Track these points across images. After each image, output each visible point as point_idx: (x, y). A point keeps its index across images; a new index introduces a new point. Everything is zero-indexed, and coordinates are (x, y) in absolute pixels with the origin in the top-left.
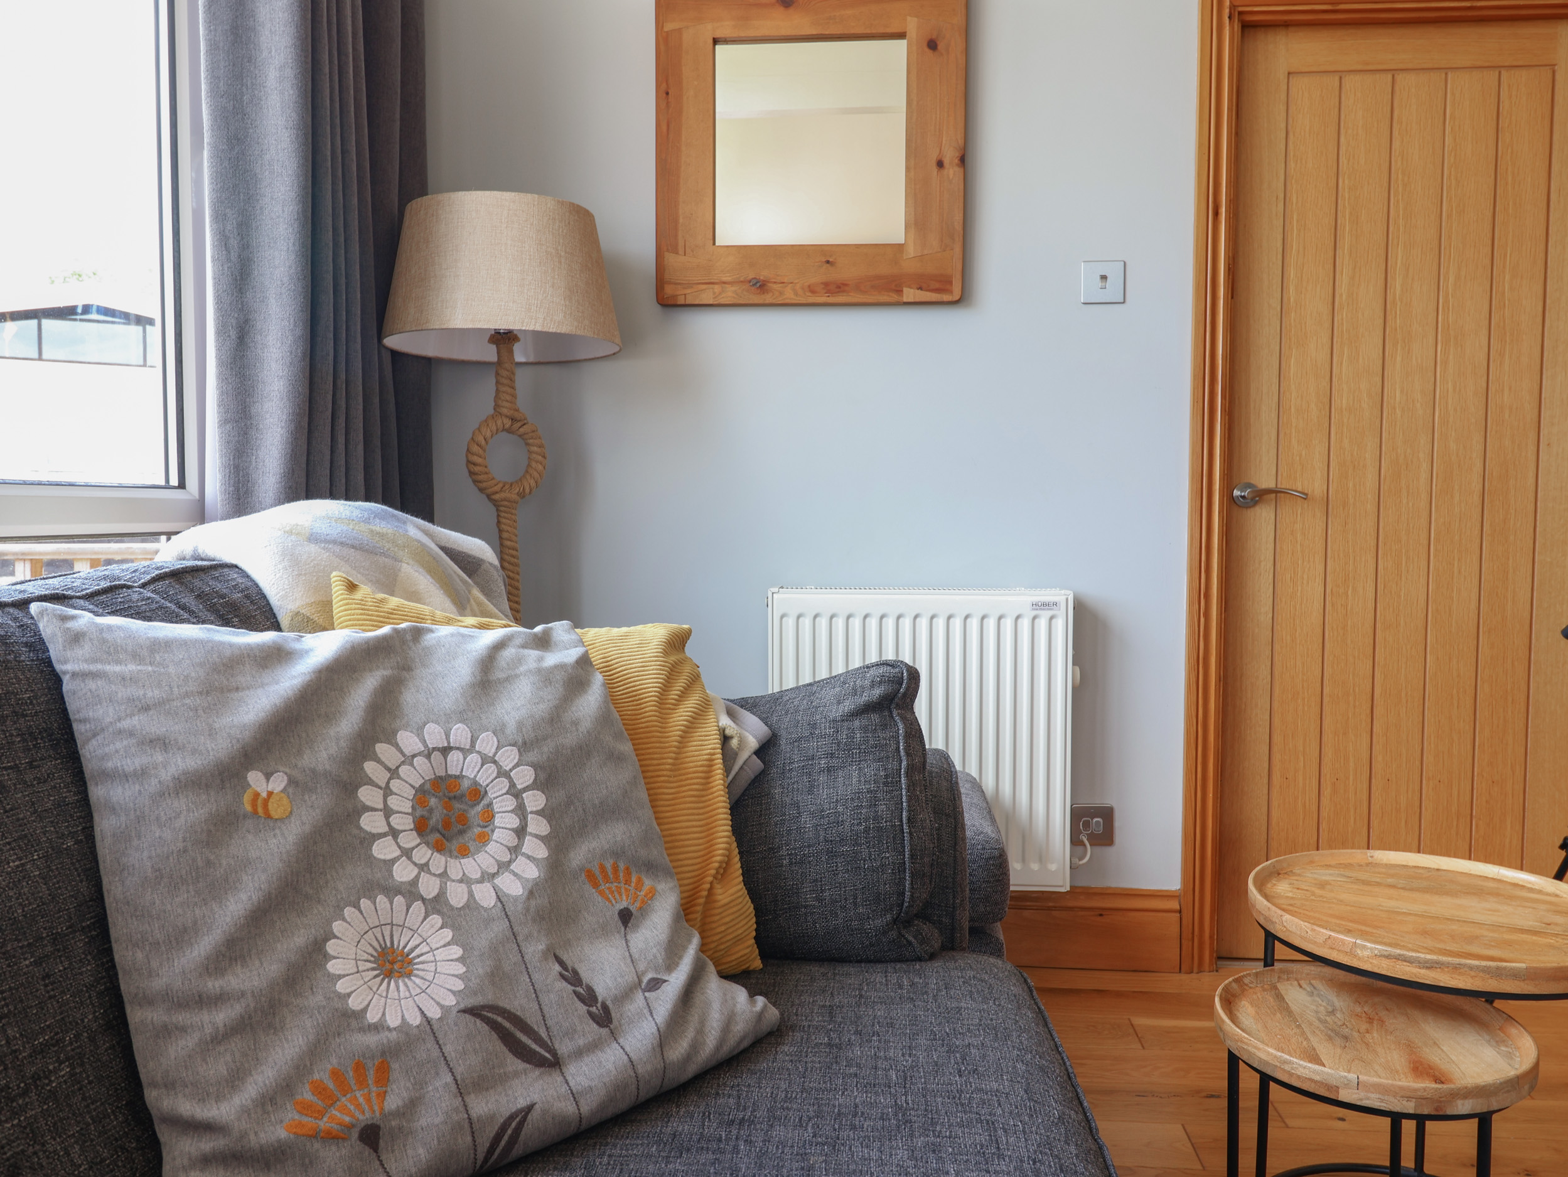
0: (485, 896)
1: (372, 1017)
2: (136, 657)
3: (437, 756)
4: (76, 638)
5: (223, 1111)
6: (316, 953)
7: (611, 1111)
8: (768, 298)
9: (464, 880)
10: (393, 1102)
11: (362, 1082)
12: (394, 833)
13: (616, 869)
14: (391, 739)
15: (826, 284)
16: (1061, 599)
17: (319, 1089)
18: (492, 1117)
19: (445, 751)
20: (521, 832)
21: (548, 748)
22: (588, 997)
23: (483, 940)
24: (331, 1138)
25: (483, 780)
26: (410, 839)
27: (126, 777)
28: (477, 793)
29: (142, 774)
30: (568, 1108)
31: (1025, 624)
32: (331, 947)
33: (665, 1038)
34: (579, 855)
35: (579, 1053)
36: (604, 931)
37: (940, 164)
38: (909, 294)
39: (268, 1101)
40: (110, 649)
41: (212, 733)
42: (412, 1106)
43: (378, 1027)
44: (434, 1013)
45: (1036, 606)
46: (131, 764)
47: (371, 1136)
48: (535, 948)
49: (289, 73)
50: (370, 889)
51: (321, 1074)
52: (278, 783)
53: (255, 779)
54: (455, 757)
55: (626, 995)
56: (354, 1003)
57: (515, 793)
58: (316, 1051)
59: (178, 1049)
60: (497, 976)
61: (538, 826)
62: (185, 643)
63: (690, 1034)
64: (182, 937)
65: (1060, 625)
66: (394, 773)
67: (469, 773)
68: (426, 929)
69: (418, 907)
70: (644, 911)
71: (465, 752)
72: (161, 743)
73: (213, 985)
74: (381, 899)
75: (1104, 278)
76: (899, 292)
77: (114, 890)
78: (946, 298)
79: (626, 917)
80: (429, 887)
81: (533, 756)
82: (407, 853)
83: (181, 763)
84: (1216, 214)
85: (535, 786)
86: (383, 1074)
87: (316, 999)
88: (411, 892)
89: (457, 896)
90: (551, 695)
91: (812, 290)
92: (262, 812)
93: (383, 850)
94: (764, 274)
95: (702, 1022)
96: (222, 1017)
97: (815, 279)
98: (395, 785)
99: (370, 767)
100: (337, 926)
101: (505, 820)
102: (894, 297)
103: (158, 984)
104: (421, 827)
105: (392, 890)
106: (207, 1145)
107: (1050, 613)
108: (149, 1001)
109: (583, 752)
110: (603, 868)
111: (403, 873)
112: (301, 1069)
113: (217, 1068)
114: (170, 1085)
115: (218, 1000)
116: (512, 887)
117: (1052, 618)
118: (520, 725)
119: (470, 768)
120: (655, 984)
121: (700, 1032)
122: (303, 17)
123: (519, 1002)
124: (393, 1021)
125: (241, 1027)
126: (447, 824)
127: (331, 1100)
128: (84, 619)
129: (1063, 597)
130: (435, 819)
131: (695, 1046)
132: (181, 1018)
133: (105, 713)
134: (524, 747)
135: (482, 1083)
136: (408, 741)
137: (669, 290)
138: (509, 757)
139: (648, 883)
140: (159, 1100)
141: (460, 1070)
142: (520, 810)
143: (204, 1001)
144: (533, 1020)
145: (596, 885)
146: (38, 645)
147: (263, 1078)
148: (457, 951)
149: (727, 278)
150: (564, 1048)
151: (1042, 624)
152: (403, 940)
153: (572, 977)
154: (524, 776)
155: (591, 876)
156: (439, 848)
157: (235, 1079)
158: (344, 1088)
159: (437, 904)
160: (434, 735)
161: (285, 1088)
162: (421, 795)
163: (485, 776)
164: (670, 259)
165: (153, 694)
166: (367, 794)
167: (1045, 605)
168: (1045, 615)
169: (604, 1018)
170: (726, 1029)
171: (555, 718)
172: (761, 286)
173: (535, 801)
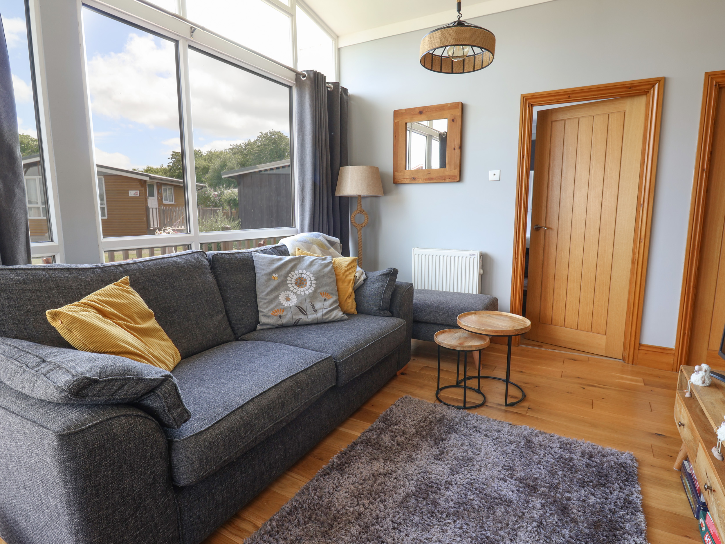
0: (303, 293)
1: (283, 304)
2: (262, 259)
3: (300, 274)
4: (256, 256)
5: (265, 311)
6: (278, 296)
7: (313, 322)
8: (416, 182)
9: (301, 291)
10: (283, 314)
11: (281, 311)
12: (292, 284)
13: (326, 293)
14: (294, 272)
15: (429, 178)
16: (477, 254)
17: (275, 311)
18: (296, 318)
19: (302, 274)
20: (311, 286)
21: (317, 275)
22: (314, 308)
23: (300, 298)
24: (275, 316)
25: (306, 278)
26: (294, 285)
27: (259, 273)
28: (305, 280)
29: (260, 273)
30: (307, 320)
31: (468, 259)
32: (280, 296)
33: (323, 315)
34: (320, 290)
35: (310, 314)
36: (321, 301)
37: (454, 149)
38: (447, 180)
39: (269, 311)
40: (259, 258)
41: (269, 269)
42: (286, 315)
43: (284, 306)
44: (291, 305)
45: (470, 255)
46: (260, 272)
47: (280, 317)
48: (308, 301)
49: (310, 151)
50: (286, 290)
51: (276, 309)
52: (277, 275)
53: (274, 275)
54: (303, 275)
55: (320, 309)
56: (281, 302)
57: (311, 280)
58: (276, 306)
59: (261, 303)
60: (301, 303)
61: (314, 285)
62: (268, 257)
63: (328, 316)
64: (263, 292)
65: (476, 259)
66: (293, 276)
67: (305, 277)
68: (293, 296)
69: (293, 293)
70: (329, 299)
71: (304, 274)
72: (263, 269)
73: (265, 297)
74: (288, 291)
75: (495, 175)
76: (445, 179)
77: (257, 286)
78: (455, 181)
79: (325, 300)
80: (295, 291)
81: (315, 276)
82: (293, 286)
83: (265, 272)
84: (523, 157)
85: (314, 280)
86: (283, 311)
87: (277, 301)
88: (292, 291)
89: (299, 293)
90: (320, 267)
91: (425, 180)
92: (274, 279)
93: (289, 285)
94: (415, 176)
95: (331, 315)
96: (266, 301)
97: (426, 177)
98: (293, 278)
99: (290, 275)
100: (281, 293)
101: (309, 284)
102: (444, 181)
103: (260, 296)
104: (296, 283)
105: (289, 290)
106: (263, 314)
107: (474, 257)
108: (259, 298)
109: (324, 276)
110: (323, 293)
111: (292, 289)
112: (273, 308)
113: (265, 306)
114: (260, 307)
115: (266, 299)
116: (307, 293)
117: (474, 258)
118: (314, 271)
119: (305, 276)
120: (325, 309)
121: (330, 316)
122: (313, 141)
123: (304, 307)
124: (286, 305)
125: (268, 302)
126: (300, 283)
127: (277, 312)
128: (257, 254)
129: (477, 253)
130: (298, 283)
131: (329, 317)
132: (262, 300)
133: (258, 265)
134: (314, 274)
135: (295, 314)
136: (296, 272)
137: (396, 180)
138: (311, 275)
139: (331, 296)
140: (259, 309)
141: (293, 312)
142: (311, 283)
143: (264, 299)
144: (305, 309)
145: (321, 295)
146: (252, 257)
147: (269, 308)
148: (297, 299)
149: (408, 178)
150: (308, 313)
151: (472, 259)
152: (290, 297)
153: (313, 305)
154: (313, 278)
155: (321, 294)
156: (298, 286)
157: (267, 308)
158: (278, 311)
159: (295, 293)
160: (300, 271)
161: (272, 310)
162: (297, 279)
163: (307, 278)
164: (396, 173)
165: (263, 263)
166: (288, 278)
167: (473, 255)
168: (472, 257)
169: (315, 311)
170: (335, 316)
171: (320, 271)
172: (414, 179)
173: (314, 282)
